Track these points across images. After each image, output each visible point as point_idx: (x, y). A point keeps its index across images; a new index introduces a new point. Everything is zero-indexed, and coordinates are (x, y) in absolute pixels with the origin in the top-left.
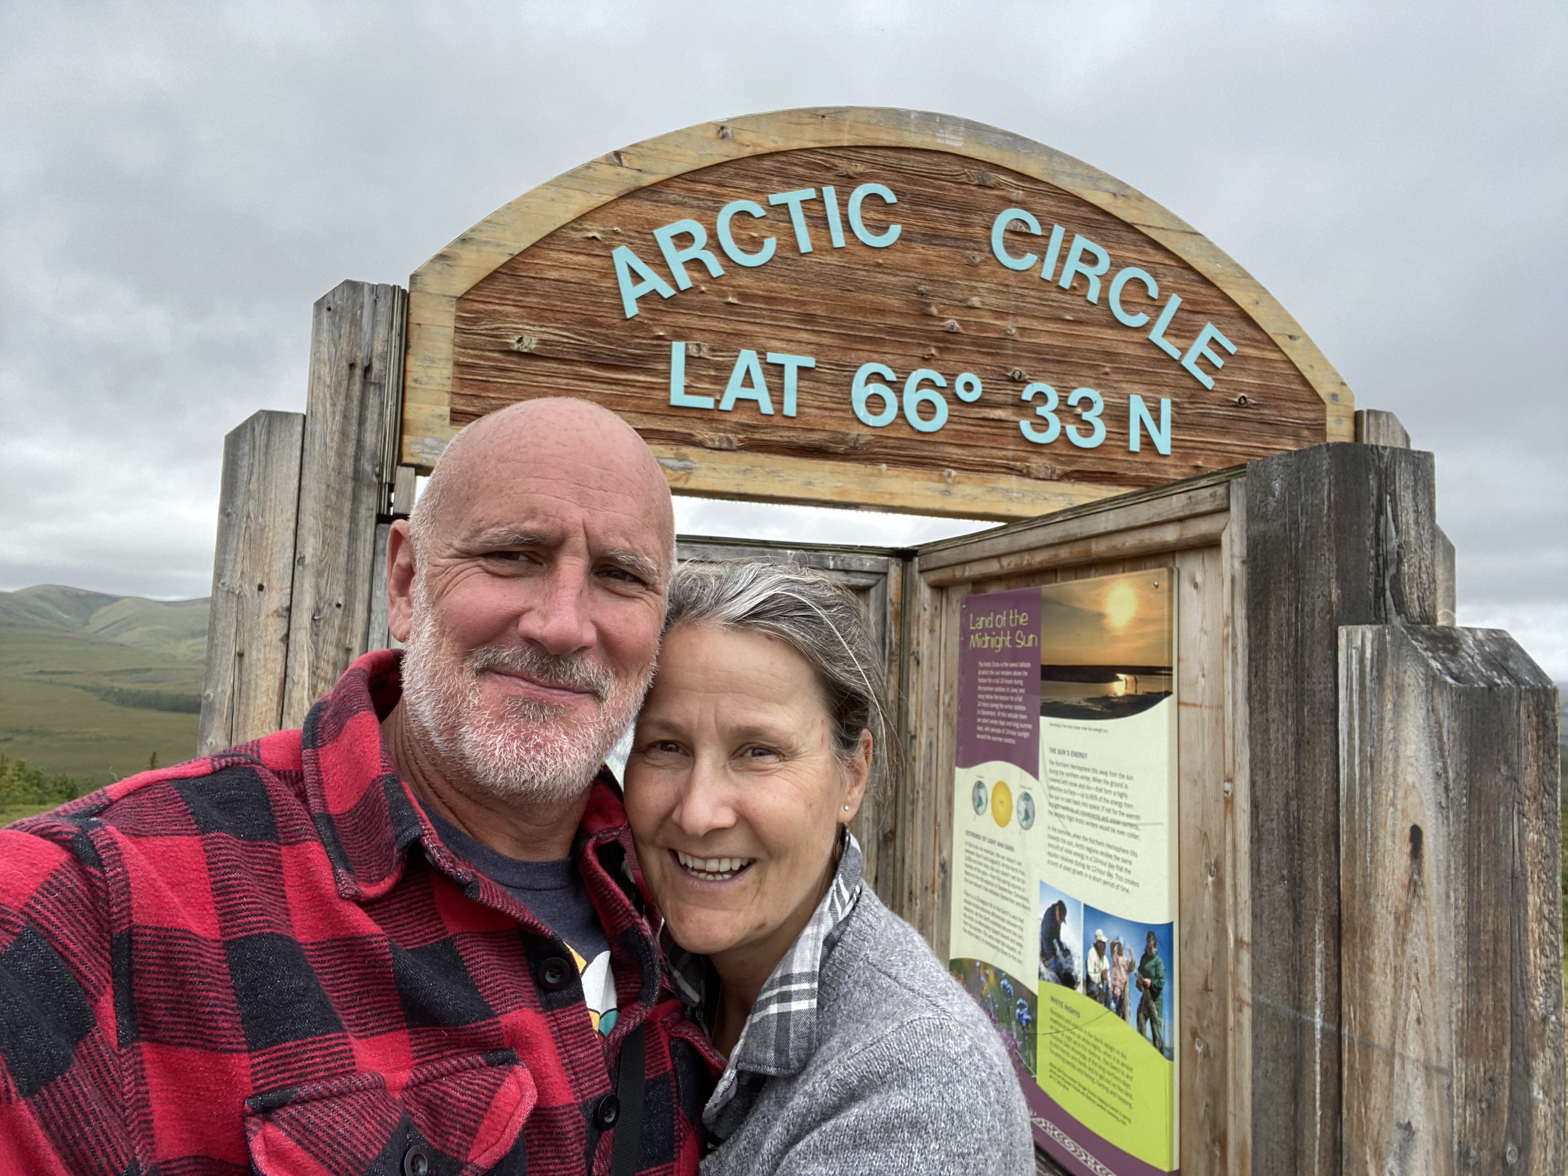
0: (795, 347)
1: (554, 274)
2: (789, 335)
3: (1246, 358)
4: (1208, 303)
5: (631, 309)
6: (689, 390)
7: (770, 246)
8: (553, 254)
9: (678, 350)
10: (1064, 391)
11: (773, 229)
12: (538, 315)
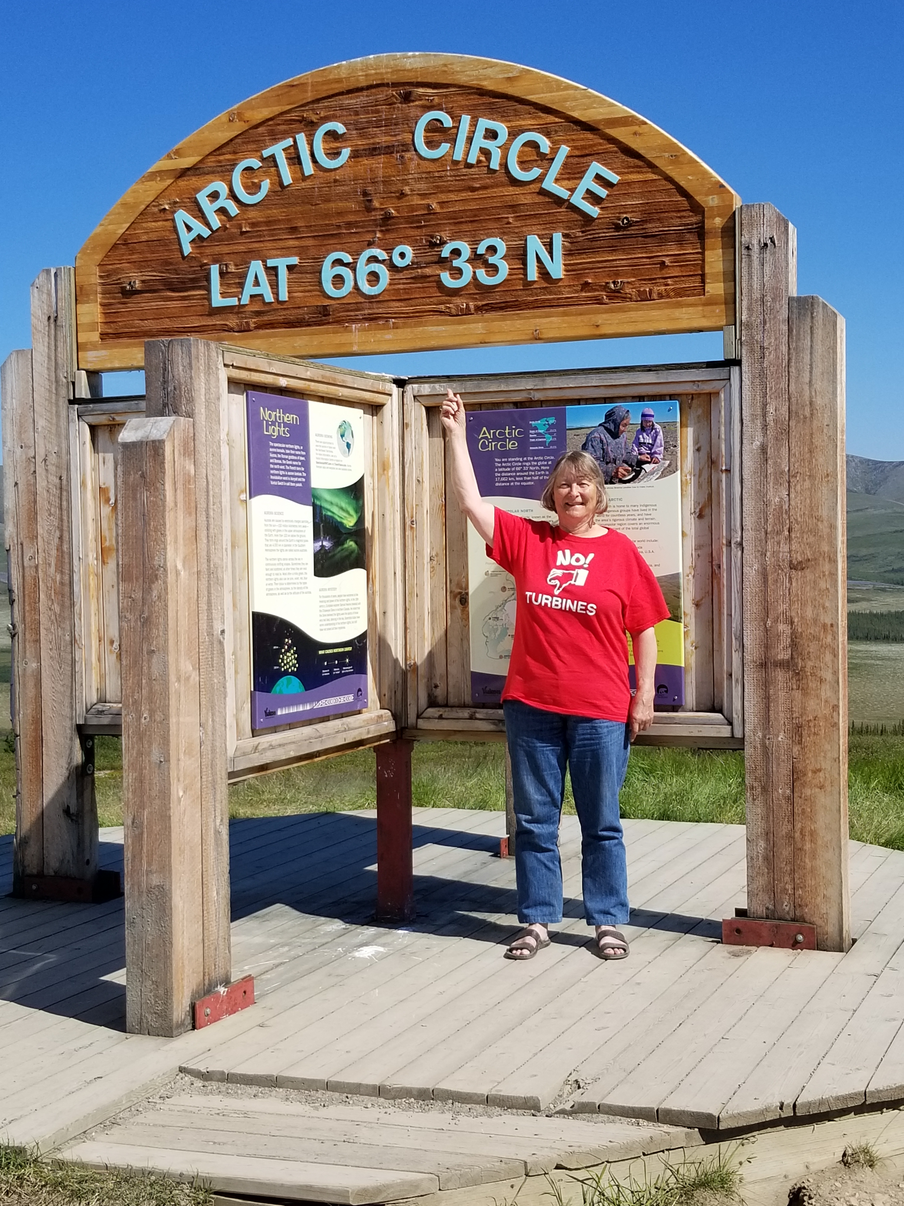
0: (286, 252)
1: (144, 238)
2: (281, 244)
3: (629, 184)
4: (594, 145)
5: (187, 249)
6: (224, 295)
7: (266, 185)
8: (144, 225)
9: (215, 270)
10: (475, 243)
11: (267, 174)
12: (140, 265)
